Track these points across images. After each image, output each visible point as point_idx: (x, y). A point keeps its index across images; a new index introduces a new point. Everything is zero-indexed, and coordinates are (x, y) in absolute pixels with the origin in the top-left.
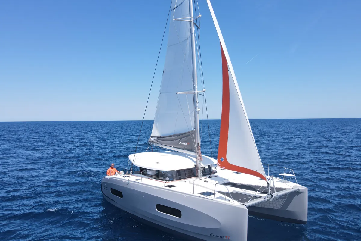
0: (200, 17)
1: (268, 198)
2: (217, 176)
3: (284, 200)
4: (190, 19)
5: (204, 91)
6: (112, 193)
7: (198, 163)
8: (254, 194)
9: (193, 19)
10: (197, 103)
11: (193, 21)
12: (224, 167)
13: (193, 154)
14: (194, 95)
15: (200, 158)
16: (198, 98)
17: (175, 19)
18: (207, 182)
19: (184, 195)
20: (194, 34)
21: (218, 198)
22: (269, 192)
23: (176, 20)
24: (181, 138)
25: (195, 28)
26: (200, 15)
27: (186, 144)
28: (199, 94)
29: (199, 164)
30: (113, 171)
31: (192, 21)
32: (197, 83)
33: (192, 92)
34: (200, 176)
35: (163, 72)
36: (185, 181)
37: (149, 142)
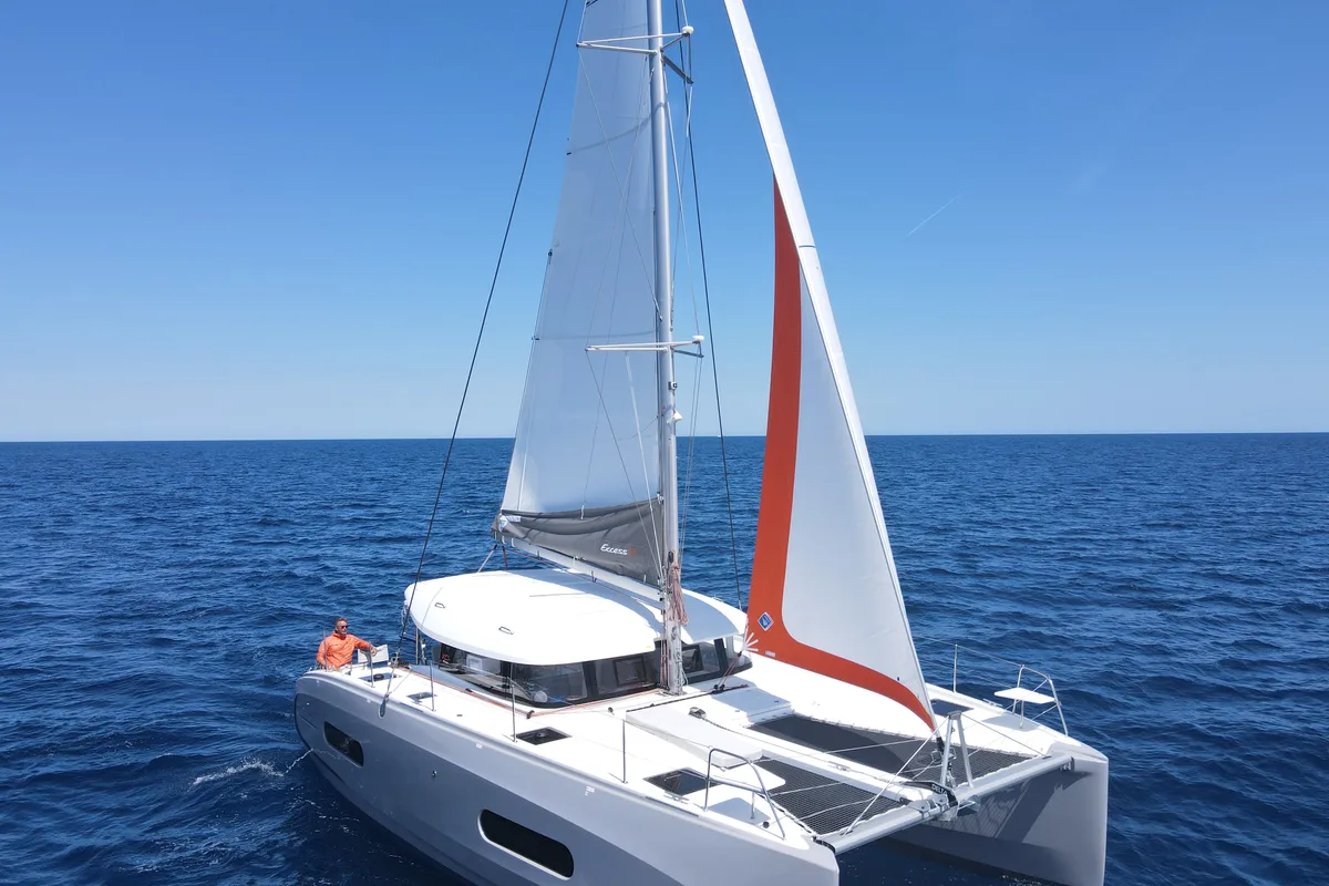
0: (687, 35)
1: (937, 810)
2: (746, 686)
3: (1010, 804)
4: (651, 44)
5: (697, 342)
6: (329, 740)
7: (669, 633)
8: (883, 786)
9: (660, 43)
10: (670, 388)
11: (662, 51)
12: (773, 655)
13: (653, 594)
14: (661, 355)
15: (679, 614)
16: (678, 370)
17: (583, 44)
18: (698, 713)
19: (585, 787)
20: (662, 110)
21: (719, 808)
22: (943, 784)
23: (589, 47)
24: (609, 527)
25: (668, 80)
26: (689, 29)
27: (625, 552)
28: (680, 352)
29: (673, 638)
30: (342, 648)
31: (657, 51)
32: (672, 306)
33: (651, 346)
34: (676, 684)
35: (550, 254)
36: (611, 710)
37: (493, 530)
